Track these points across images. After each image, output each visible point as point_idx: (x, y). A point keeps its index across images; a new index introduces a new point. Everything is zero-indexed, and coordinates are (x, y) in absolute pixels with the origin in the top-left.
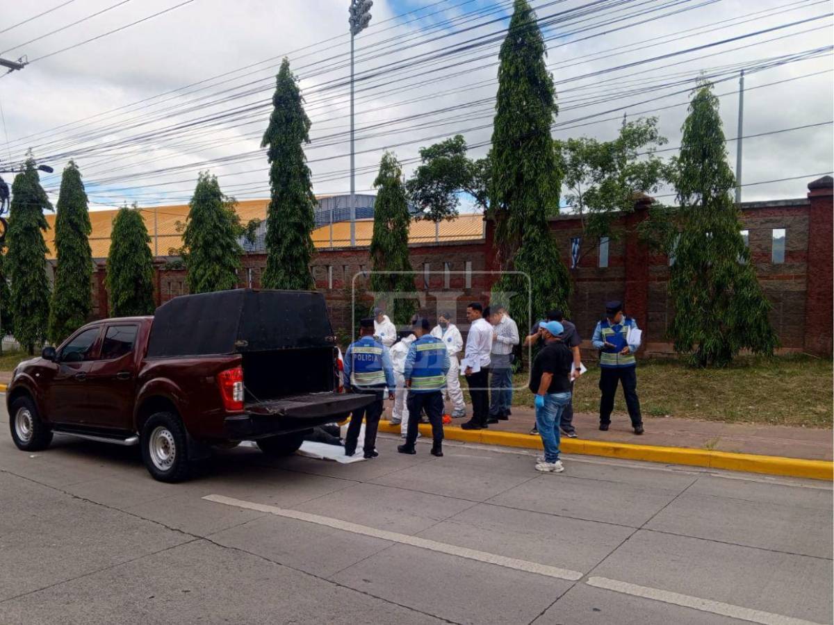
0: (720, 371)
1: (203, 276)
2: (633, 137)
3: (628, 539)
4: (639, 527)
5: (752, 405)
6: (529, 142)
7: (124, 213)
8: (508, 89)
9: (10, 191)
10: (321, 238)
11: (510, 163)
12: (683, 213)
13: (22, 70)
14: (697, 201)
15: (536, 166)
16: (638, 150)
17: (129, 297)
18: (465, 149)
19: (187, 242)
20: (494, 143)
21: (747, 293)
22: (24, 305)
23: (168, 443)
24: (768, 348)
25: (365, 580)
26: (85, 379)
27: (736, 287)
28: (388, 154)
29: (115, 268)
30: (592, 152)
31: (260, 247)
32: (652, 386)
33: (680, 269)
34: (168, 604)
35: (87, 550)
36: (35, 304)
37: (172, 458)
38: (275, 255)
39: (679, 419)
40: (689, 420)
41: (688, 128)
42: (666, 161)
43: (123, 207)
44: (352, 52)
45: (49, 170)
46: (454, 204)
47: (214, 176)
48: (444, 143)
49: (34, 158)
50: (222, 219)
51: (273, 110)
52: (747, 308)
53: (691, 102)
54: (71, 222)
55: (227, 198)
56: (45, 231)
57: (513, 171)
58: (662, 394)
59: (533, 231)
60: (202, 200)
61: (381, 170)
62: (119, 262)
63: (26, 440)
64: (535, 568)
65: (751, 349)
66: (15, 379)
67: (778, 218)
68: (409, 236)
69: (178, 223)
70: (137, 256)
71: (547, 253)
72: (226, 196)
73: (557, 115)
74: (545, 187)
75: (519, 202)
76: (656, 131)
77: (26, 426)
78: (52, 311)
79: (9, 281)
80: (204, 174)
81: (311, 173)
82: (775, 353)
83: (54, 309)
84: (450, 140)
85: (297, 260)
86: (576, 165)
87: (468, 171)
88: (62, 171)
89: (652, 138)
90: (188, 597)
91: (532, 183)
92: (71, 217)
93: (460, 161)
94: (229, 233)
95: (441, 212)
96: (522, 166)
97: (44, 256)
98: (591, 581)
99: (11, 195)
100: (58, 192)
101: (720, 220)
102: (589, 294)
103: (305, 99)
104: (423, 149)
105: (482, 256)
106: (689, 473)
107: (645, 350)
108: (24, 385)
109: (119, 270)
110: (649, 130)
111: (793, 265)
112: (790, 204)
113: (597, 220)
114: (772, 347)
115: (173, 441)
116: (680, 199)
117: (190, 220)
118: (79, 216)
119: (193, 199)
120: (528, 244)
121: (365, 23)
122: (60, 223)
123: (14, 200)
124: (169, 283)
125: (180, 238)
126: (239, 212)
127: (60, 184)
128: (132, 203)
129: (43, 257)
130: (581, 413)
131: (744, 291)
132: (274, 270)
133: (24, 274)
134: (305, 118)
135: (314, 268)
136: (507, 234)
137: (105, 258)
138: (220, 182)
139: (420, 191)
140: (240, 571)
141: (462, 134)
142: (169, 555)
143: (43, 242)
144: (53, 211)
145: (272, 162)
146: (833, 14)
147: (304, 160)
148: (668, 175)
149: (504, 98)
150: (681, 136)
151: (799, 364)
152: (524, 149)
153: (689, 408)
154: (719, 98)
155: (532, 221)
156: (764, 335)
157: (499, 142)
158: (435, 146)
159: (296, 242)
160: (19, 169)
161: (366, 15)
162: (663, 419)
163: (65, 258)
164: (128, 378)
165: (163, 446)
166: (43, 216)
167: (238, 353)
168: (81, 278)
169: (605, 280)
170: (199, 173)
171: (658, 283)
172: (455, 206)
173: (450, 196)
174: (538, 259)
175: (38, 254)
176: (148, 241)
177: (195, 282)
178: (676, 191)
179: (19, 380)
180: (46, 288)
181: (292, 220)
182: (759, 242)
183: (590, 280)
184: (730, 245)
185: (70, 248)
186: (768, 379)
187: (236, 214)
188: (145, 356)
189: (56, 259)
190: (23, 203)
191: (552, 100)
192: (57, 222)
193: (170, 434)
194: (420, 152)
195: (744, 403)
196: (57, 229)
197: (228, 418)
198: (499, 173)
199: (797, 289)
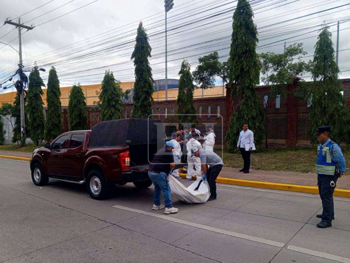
1: (107, 113)
2: (292, 51)
3: (302, 228)
4: (306, 222)
6: (246, 55)
7: (75, 87)
8: (237, 31)
9: (28, 79)
10: (158, 96)
11: (238, 64)
12: (315, 84)
13: (32, 29)
14: (322, 78)
15: (249, 64)
16: (294, 57)
17: (77, 122)
18: (218, 58)
19: (101, 99)
20: (231, 56)
21: (344, 119)
22: (34, 125)
23: (98, 183)
25: (188, 245)
26: (62, 156)
27: (339, 116)
28: (185, 61)
29: (71, 110)
30: (274, 58)
31: (131, 101)
32: (302, 159)
33: (314, 108)
34: (104, 254)
35: (67, 229)
36: (39, 125)
37: (99, 189)
38: (137, 104)
41: (317, 47)
42: (307, 62)
43: (74, 85)
44: (166, 19)
45: (44, 70)
46: (213, 81)
47: (112, 72)
48: (209, 55)
49: (37, 66)
50: (115, 90)
51: (136, 43)
52: (344, 125)
53: (319, 35)
54: (53, 91)
56: (42, 95)
57: (239, 67)
58: (306, 163)
59: (248, 92)
60: (107, 82)
61: (182, 68)
62: (73, 108)
63: (38, 181)
64: (262, 240)
65: (345, 143)
66: (33, 156)
68: (194, 95)
69: (97, 91)
70: (80, 105)
71: (255, 102)
72: (116, 80)
73: (258, 42)
74: (253, 73)
75: (242, 80)
76: (302, 49)
77: (38, 175)
78: (45, 128)
79: (28, 116)
81: (152, 69)
83: (46, 127)
84: (212, 54)
85: (146, 106)
86: (266, 64)
87: (219, 67)
88: (49, 71)
89: (300, 52)
90: (112, 251)
91: (248, 72)
92: (53, 89)
93: (217, 62)
94: (118, 95)
95: (206, 84)
96: (243, 65)
98: (289, 247)
99: (29, 81)
100: (48, 79)
101: (332, 87)
102: (272, 120)
103: (149, 38)
104: (200, 58)
105: (225, 104)
107: (296, 143)
108: (37, 158)
109: (73, 111)
110: (299, 48)
113: (276, 88)
115: (100, 182)
116: (314, 78)
117: (102, 90)
118: (56, 89)
119: (103, 82)
120: (246, 98)
121: (171, 7)
122: (48, 92)
123: (30, 83)
124: (93, 116)
125: (98, 98)
126: (121, 86)
127: (48, 76)
128: (78, 83)
129: (42, 106)
130: (271, 171)
132: (137, 111)
133: (34, 113)
134: (149, 47)
135: (153, 110)
136: (236, 94)
137: (67, 106)
138: (114, 74)
139: (198, 76)
140: (133, 240)
141: (217, 51)
142: (101, 232)
143: (41, 100)
144: (45, 87)
145: (136, 65)
147: (149, 64)
148: (308, 69)
149: (235, 35)
150: (314, 50)
152: (244, 57)
154: (332, 33)
155: (248, 88)
157: (233, 55)
158: (205, 56)
159: (146, 99)
160: (31, 70)
161: (171, 3)
162: (307, 174)
163: (50, 106)
164: (81, 156)
165: (96, 184)
166: (41, 89)
167: (127, 146)
168: (57, 114)
169: (279, 113)
170: (106, 71)
171: (302, 115)
172: (214, 82)
173: (211, 78)
174: (251, 104)
175: (40, 105)
176: (84, 99)
177: (104, 116)
178: (312, 74)
179: (35, 157)
180: (43, 119)
181: (144, 90)
182: (348, 96)
183: (272, 113)
184: (337, 98)
185: (53, 102)
187: (120, 88)
188: (88, 147)
189: (47, 106)
190: (33, 84)
191: (256, 36)
193: (99, 179)
194: (199, 59)
196: (47, 95)
197: (123, 173)
198: (233, 68)
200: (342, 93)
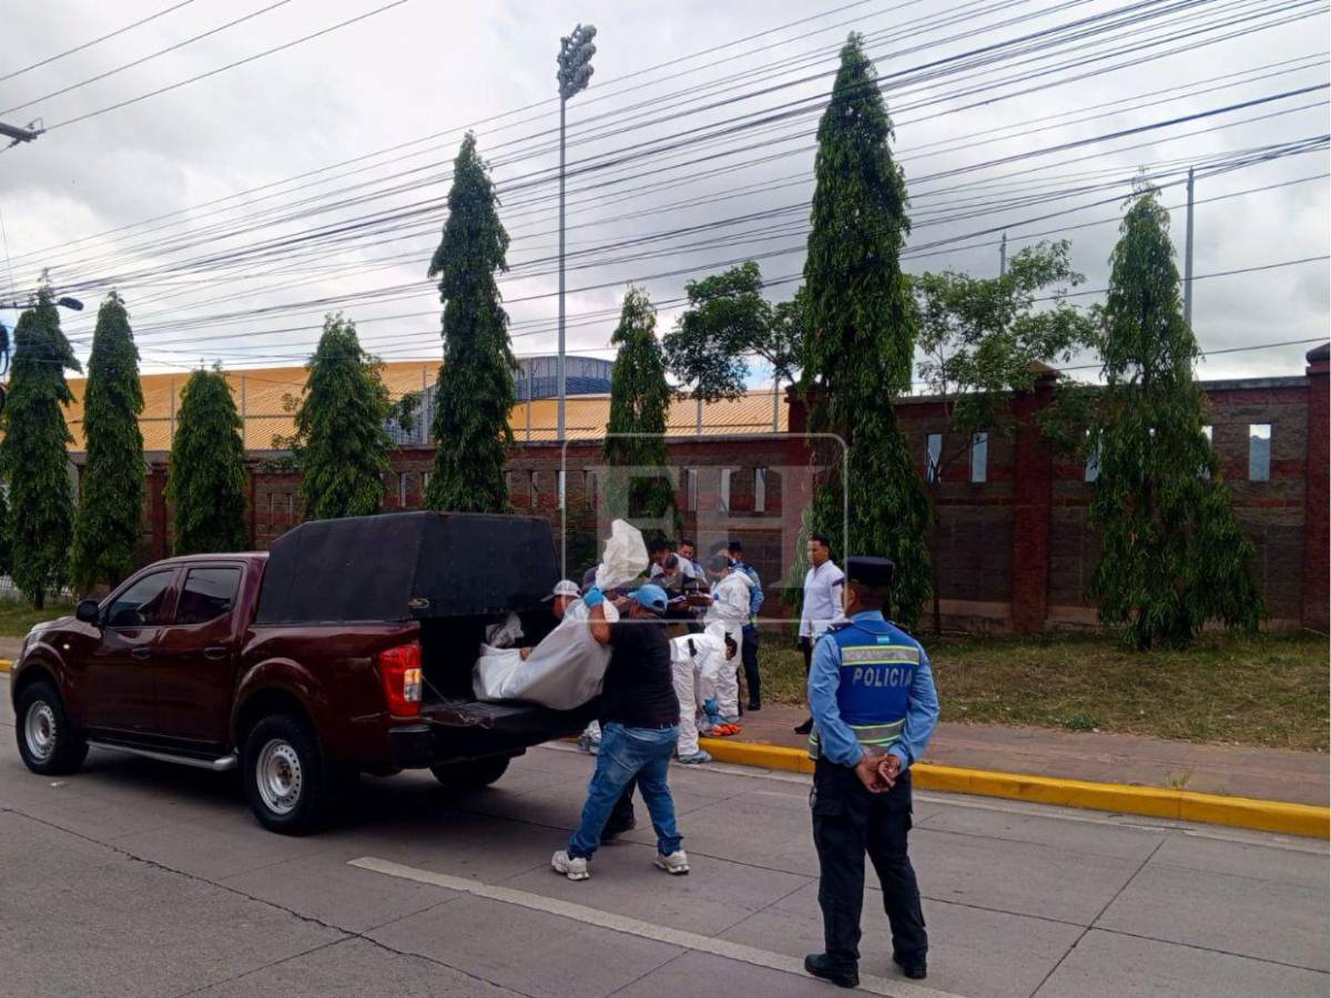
0: (1174, 656)
1: (328, 484)
2: (1032, 271)
3: (1074, 946)
4: (1088, 924)
5: (1230, 713)
6: (864, 277)
7: (200, 378)
8: (831, 188)
9: (11, 338)
10: (531, 423)
11: (835, 311)
12: (1113, 395)
13: (33, 141)
14: (1136, 377)
15: (877, 316)
16: (1036, 293)
17: (205, 518)
18: (761, 286)
19: (303, 427)
20: (808, 279)
21: (1218, 529)
22: (30, 527)
23: (288, 767)
24: (1251, 620)
26: (147, 657)
27: (1198, 518)
28: (634, 292)
29: (183, 468)
30: (965, 294)
31: (424, 436)
32: (1066, 679)
33: (1109, 487)
35: (164, 955)
36: (48, 527)
37: (295, 792)
38: (448, 453)
39: (1116, 735)
40: (1132, 737)
41: (1120, 258)
42: (1083, 313)
43: (199, 368)
44: (563, 128)
45: (76, 305)
46: (739, 373)
47: (350, 322)
48: (727, 274)
49: (52, 286)
50: (362, 392)
51: (447, 216)
52: (1218, 553)
53: (1125, 218)
54: (110, 390)
55: (369, 358)
56: (67, 405)
57: (839, 323)
58: (1084, 692)
59: (870, 420)
60: (330, 359)
61: (624, 318)
62: (192, 461)
63: (42, 757)
65: (1223, 620)
66: (27, 654)
67: (1259, 407)
68: (666, 424)
69: (287, 397)
70: (219, 449)
71: (893, 459)
72: (369, 354)
73: (908, 233)
74: (887, 350)
75: (849, 374)
76: (1067, 262)
77: (43, 732)
78: (75, 537)
79: (5, 487)
80: (334, 317)
81: (508, 318)
82: (1261, 626)
83: (80, 533)
84: (736, 269)
85: (485, 460)
86: (937, 315)
87: (763, 321)
88: (98, 308)
89: (1061, 274)
91: (870, 342)
92: (111, 384)
93: (754, 304)
94: (373, 415)
95: (716, 383)
96: (852, 316)
97: (65, 447)
99: (12, 346)
100: (91, 342)
101: (1174, 409)
102: (956, 525)
103: (500, 199)
104: (692, 284)
106: (1147, 829)
107: (1046, 618)
108: (42, 663)
109: (189, 472)
110: (1055, 261)
111: (1284, 483)
112: (1278, 384)
114: (1256, 617)
115: (298, 765)
116: (1109, 373)
117: (308, 392)
118: (124, 382)
119: (314, 358)
120: (862, 442)
121: (582, 83)
122: (92, 394)
123: (17, 355)
124: (269, 495)
125: (291, 421)
126: (386, 379)
127: (94, 329)
128: (213, 363)
129: (64, 449)
130: (955, 723)
131: (1211, 524)
132: (446, 478)
133: (30, 476)
134: (500, 231)
135: (509, 474)
136: (827, 425)
137: (165, 452)
138: (360, 332)
139: (686, 352)
141: (757, 261)
142: (304, 967)
143: (63, 424)
144: (82, 373)
145: (446, 301)
146: (1329, 85)
147: (498, 300)
148: (1087, 336)
149: (824, 203)
150: (1109, 271)
151: (1298, 646)
152: (855, 288)
153: (1129, 718)
154: (1171, 212)
155: (869, 404)
156: (1243, 598)
157: (815, 276)
158: (712, 279)
159: (485, 432)
160: (27, 304)
161: (584, 67)
162: (1087, 735)
163: (99, 451)
164: (223, 657)
165: (281, 771)
166: (64, 381)
167: (413, 620)
168: (126, 483)
169: (984, 503)
170: (326, 316)
171: (1068, 509)
172: (742, 377)
173: (733, 360)
174: (879, 466)
175: (55, 444)
176: (236, 426)
177: (315, 494)
178: (1101, 358)
179: (33, 655)
180: (68, 500)
181: (479, 396)
182: (1229, 445)
183: (960, 502)
184: (1189, 449)
185: (109, 434)
186: (1255, 670)
187: (381, 384)
188: (253, 620)
189: (85, 451)
190: (31, 360)
191: (902, 210)
192: (88, 392)
193: (294, 752)
194: (686, 288)
195: (1218, 710)
196: (88, 403)
197: (394, 730)
198: (817, 326)
199: (1290, 522)
200: (1208, 431)
